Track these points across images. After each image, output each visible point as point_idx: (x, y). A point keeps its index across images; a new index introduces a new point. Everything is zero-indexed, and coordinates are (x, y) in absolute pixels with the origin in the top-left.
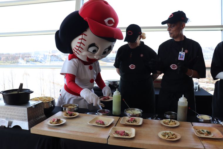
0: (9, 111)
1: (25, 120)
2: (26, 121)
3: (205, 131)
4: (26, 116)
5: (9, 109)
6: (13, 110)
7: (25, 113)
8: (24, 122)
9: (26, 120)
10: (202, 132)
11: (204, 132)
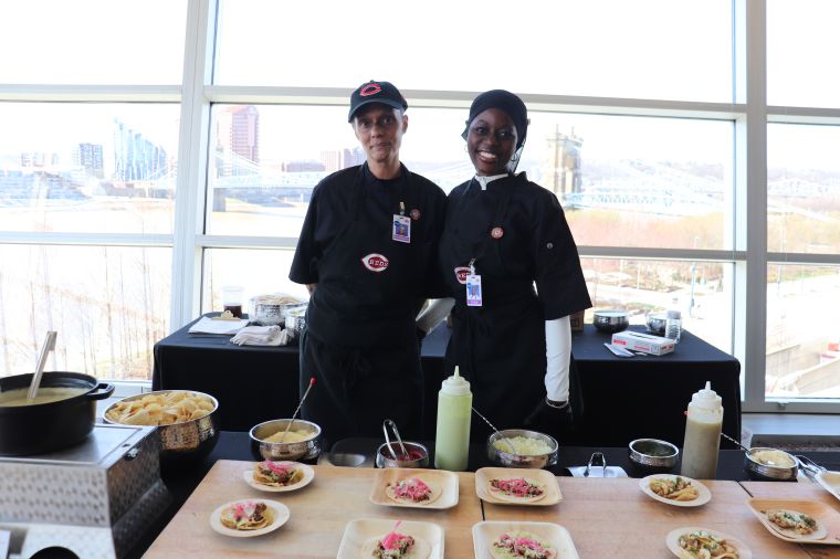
0: (11, 484)
1: (97, 520)
2: (103, 526)
3: (797, 516)
4: (102, 505)
5: (9, 475)
6: (33, 480)
7: (96, 490)
8: (93, 530)
9: (103, 518)
10: (787, 523)
11: (795, 523)
